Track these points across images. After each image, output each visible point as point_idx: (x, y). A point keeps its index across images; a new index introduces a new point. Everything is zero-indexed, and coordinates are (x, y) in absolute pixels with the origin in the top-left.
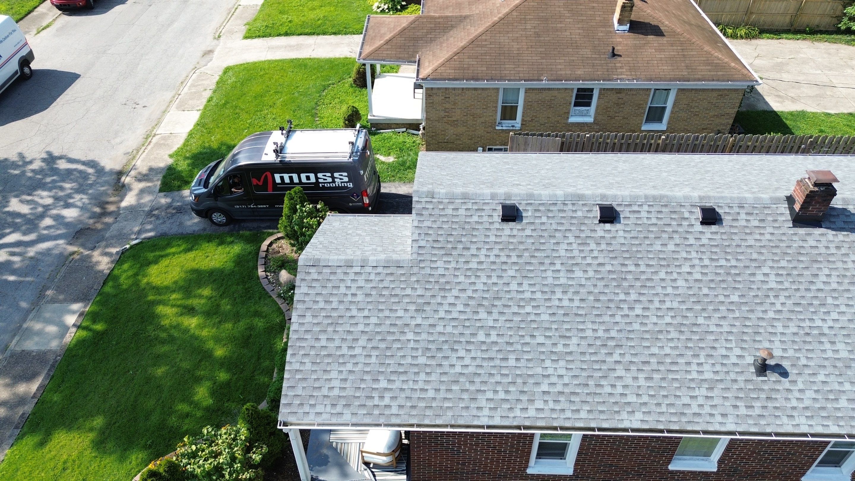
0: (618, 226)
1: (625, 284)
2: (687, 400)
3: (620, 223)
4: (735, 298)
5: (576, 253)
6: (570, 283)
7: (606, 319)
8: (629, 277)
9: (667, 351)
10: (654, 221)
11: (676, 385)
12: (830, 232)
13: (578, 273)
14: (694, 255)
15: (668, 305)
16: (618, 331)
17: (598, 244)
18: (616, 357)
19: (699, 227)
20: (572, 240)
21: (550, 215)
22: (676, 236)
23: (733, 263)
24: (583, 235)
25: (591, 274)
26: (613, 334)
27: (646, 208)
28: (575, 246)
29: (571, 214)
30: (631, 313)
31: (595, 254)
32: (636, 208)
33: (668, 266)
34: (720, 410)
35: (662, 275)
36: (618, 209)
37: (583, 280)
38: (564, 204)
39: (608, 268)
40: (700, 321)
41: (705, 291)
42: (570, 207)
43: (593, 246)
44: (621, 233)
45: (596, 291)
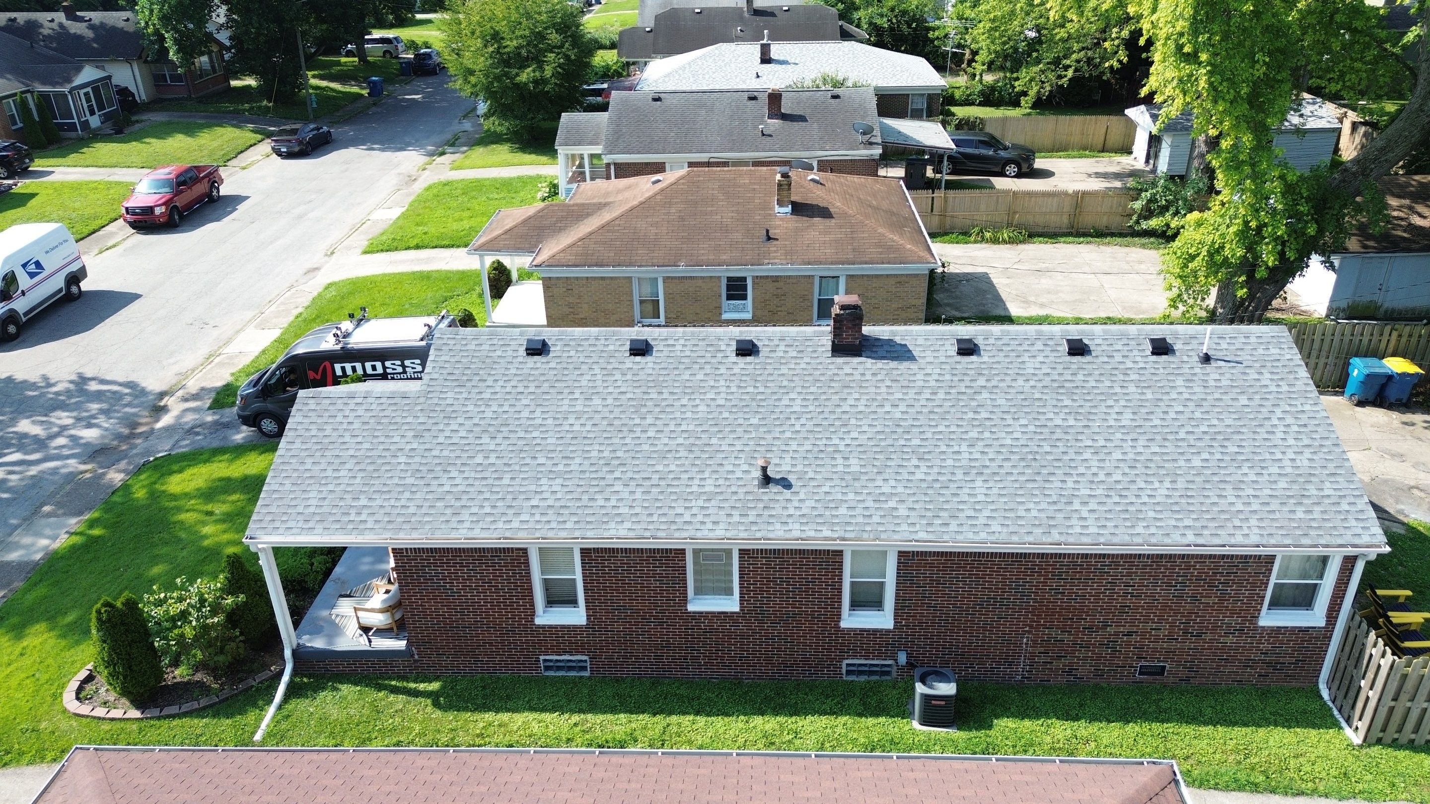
0: (648, 359)
1: (644, 410)
2: (680, 511)
3: (651, 355)
4: (754, 421)
5: (599, 383)
6: (586, 410)
7: (616, 441)
8: (649, 403)
9: (672, 468)
10: (688, 353)
11: (674, 497)
12: (870, 361)
13: (597, 401)
14: (722, 383)
15: (684, 428)
16: (625, 451)
17: (623, 374)
18: (617, 474)
19: (733, 358)
20: (597, 371)
21: (580, 349)
22: (707, 366)
23: (761, 390)
24: (610, 367)
25: (610, 401)
26: (619, 454)
27: (682, 342)
28: (599, 377)
29: (601, 348)
30: (644, 435)
31: (619, 383)
32: (671, 342)
33: (693, 393)
34: (713, 518)
35: (684, 401)
36: (652, 343)
37: (600, 407)
38: (597, 339)
39: (629, 396)
40: (714, 441)
41: (726, 415)
42: (603, 342)
43: (618, 376)
44: (651, 365)
45: (612, 416)
